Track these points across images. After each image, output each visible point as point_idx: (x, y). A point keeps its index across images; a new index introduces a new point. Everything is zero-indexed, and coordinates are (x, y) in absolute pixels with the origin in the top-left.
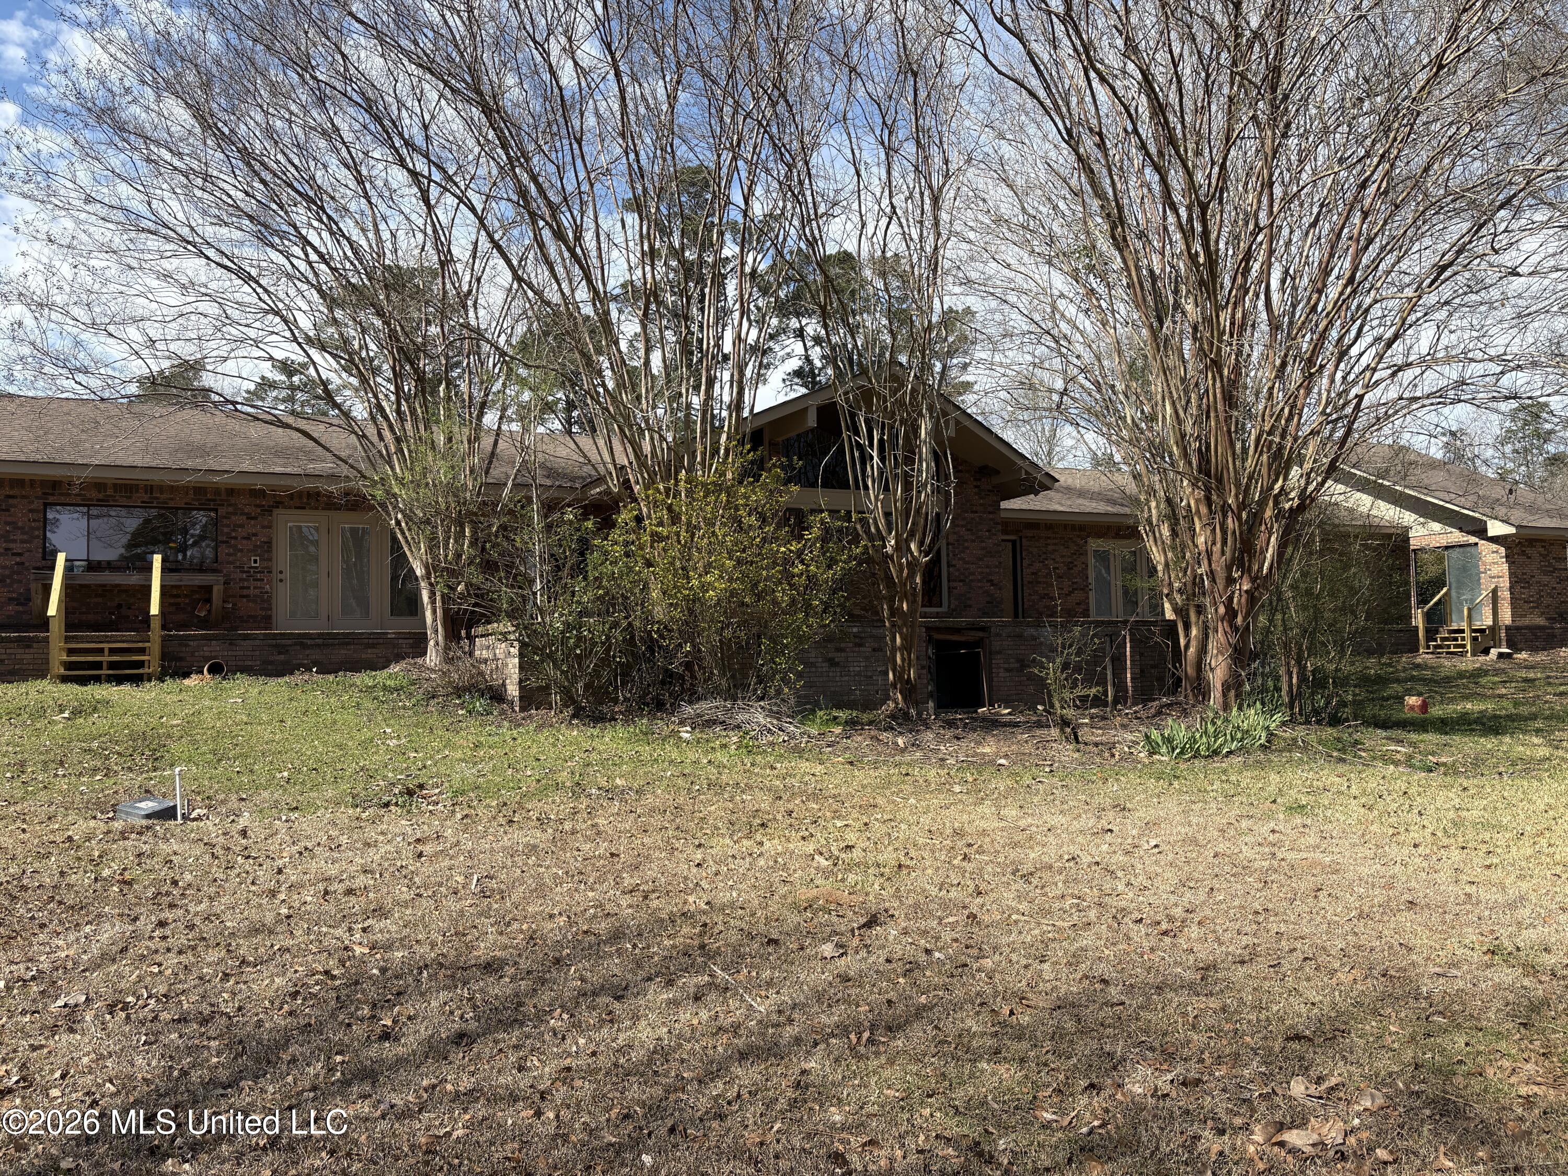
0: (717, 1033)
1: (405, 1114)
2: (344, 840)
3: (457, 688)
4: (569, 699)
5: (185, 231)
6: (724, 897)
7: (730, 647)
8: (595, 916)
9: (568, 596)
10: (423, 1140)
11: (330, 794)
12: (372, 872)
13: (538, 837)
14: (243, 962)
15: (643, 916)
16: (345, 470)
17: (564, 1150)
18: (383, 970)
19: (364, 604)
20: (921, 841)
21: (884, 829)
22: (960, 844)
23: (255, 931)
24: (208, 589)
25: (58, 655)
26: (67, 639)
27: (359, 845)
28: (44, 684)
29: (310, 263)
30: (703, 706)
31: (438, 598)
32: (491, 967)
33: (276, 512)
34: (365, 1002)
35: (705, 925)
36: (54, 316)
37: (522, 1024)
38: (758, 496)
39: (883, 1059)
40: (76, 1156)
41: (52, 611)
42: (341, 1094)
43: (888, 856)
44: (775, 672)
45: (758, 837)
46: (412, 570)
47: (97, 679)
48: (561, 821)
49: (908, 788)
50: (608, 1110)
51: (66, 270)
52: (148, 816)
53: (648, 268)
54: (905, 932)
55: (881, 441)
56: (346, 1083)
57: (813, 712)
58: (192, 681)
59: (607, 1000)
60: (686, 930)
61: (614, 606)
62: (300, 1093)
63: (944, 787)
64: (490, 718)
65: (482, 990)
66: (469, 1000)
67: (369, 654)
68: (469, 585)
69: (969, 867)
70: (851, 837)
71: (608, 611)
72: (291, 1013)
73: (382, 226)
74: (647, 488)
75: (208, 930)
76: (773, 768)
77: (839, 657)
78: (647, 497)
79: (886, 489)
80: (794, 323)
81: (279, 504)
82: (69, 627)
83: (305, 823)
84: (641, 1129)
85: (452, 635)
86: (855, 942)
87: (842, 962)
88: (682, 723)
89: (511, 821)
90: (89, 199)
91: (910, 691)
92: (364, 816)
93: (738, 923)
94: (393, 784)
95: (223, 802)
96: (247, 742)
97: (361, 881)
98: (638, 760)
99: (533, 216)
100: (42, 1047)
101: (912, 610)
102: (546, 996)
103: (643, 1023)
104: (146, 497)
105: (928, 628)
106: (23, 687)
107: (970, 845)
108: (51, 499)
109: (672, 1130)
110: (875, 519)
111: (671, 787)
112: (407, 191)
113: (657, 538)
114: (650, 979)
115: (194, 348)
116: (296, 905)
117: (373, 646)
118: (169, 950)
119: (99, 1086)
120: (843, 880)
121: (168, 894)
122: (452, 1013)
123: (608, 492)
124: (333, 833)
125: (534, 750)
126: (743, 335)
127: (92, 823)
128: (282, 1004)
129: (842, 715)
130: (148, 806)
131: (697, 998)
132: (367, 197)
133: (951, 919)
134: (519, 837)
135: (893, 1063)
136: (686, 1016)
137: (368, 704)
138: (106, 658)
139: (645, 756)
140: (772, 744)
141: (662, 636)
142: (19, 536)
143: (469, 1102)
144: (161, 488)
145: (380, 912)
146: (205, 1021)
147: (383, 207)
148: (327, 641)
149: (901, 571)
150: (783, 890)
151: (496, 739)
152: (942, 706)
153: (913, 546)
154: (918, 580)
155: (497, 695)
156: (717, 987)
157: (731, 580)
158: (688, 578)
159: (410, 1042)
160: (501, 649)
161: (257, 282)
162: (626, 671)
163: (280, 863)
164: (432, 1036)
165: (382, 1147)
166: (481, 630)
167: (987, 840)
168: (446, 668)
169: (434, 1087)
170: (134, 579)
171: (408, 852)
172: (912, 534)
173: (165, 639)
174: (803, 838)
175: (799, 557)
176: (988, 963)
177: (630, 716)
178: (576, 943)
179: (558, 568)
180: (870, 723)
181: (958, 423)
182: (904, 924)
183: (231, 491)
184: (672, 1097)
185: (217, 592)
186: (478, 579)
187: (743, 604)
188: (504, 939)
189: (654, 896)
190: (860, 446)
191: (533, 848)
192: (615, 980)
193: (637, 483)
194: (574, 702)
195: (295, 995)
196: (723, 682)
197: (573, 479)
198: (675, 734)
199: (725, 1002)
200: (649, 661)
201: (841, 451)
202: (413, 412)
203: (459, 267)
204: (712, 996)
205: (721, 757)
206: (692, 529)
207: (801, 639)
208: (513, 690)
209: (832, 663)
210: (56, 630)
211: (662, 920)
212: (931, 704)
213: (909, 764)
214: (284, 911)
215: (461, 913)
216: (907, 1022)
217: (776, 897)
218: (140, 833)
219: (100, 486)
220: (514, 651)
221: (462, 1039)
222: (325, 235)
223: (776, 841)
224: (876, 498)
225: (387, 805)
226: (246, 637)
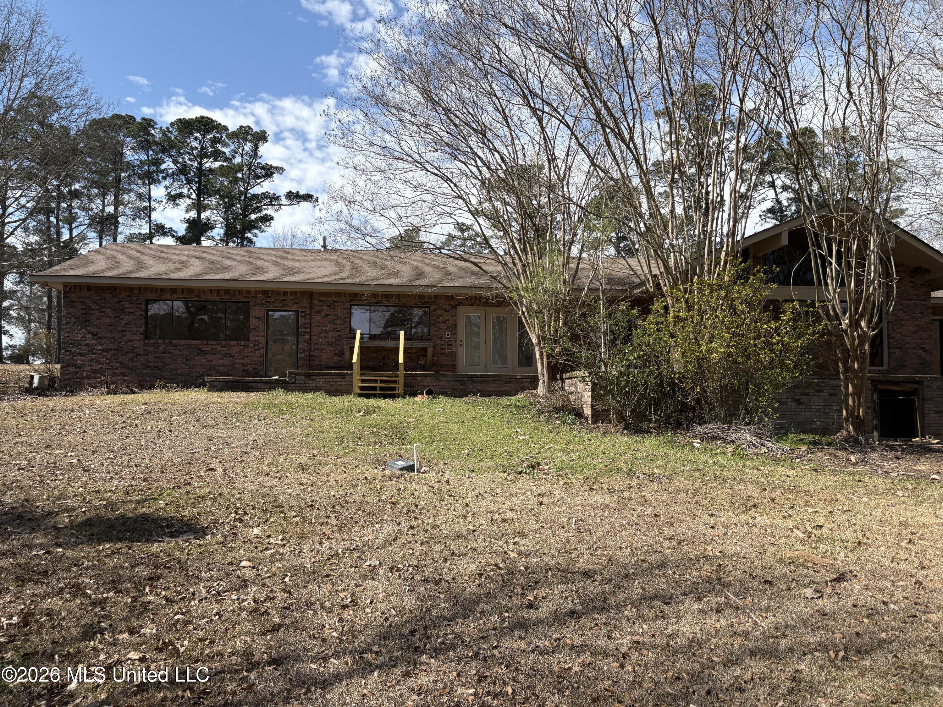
0: (733, 636)
1: (544, 652)
2: (499, 491)
3: (556, 408)
4: (621, 418)
5: (417, 157)
6: (732, 549)
7: (726, 390)
8: (647, 551)
9: (621, 355)
10: (557, 669)
11: (490, 464)
12: (516, 511)
13: (611, 500)
14: (453, 553)
15: (678, 555)
16: (496, 284)
17: (640, 691)
18: (527, 568)
19: (504, 360)
20: (874, 527)
21: (845, 517)
22: (905, 532)
23: (458, 537)
24: (425, 350)
25: (357, 383)
26: (361, 375)
27: (507, 494)
28: (351, 398)
29: (478, 168)
30: (710, 427)
31: (545, 357)
32: (587, 574)
33: (459, 307)
34: (519, 585)
35: (720, 565)
36: (356, 207)
37: (608, 611)
38: (747, 292)
39: (856, 672)
40: (380, 645)
41: (354, 360)
42: (509, 635)
43: (850, 535)
44: (758, 407)
45: (752, 514)
46: (530, 340)
47: (375, 396)
48: (622, 492)
49: (862, 491)
50: (666, 672)
51: (362, 183)
52: (401, 469)
53: (674, 151)
54: (866, 588)
55: (839, 252)
56: (511, 629)
57: (786, 434)
58: (418, 399)
59: (660, 603)
60: (707, 567)
61: (649, 362)
62: (487, 631)
63: (889, 491)
64: (575, 426)
65: (583, 588)
66: (576, 592)
67: (507, 387)
68: (563, 348)
69: (914, 548)
70: (820, 520)
71: (646, 365)
72: (479, 585)
73: (517, 142)
74: (672, 288)
75: (435, 533)
76: (758, 470)
77: (804, 399)
78: (672, 294)
79: (842, 284)
80: (768, 178)
81: (460, 303)
82: (362, 368)
83: (478, 480)
84: (688, 688)
85: (552, 377)
86: (829, 590)
87: (820, 602)
88: (695, 437)
89: (592, 489)
90: (371, 144)
91: (859, 424)
92: (509, 478)
93: (743, 567)
94: (523, 461)
95: (436, 464)
96: (446, 432)
97: (510, 515)
98: (666, 458)
99: (603, 126)
100: (360, 586)
101: (861, 368)
102: (621, 597)
103: (684, 622)
104: (396, 301)
105: (872, 381)
106: (342, 398)
107: (913, 533)
108: (353, 302)
109: (709, 693)
110: (833, 307)
111: (690, 476)
112: (530, 121)
113: (678, 319)
114: (685, 594)
115: (419, 220)
116: (477, 525)
117: (510, 382)
118: (416, 542)
119: (388, 610)
120: (816, 548)
121: (413, 511)
122: (566, 598)
123: (647, 291)
124: (494, 486)
125: (602, 448)
126: (737, 189)
127: (376, 471)
128: (475, 579)
129: (808, 438)
130: (401, 463)
131: (718, 611)
132: (509, 127)
133: (902, 583)
134: (596, 498)
135: (863, 676)
136: (711, 621)
137: (507, 415)
138: (378, 385)
139: (671, 456)
140: (756, 454)
141: (681, 382)
142: (339, 322)
143: (580, 652)
144: (404, 296)
145: (522, 534)
146: (437, 583)
147: (517, 131)
148: (485, 379)
149: (854, 340)
150: (773, 549)
151: (579, 439)
152: (883, 436)
153: (863, 324)
154: (867, 347)
155: (578, 414)
156: (731, 606)
157: (728, 346)
158: (699, 345)
159: (544, 612)
160: (580, 386)
161: (451, 181)
162: (657, 403)
163: (467, 500)
164: (556, 610)
165: (533, 668)
166: (569, 375)
167: (927, 531)
168: (549, 396)
169: (560, 639)
170: (390, 344)
171: (534, 501)
172: (862, 316)
173: (406, 376)
174: (784, 517)
175: (776, 332)
176: (934, 617)
177: (660, 431)
178: (637, 566)
179: (615, 339)
180: (829, 444)
181: (897, 237)
182: (865, 583)
183: (437, 297)
184: (707, 672)
185: (430, 350)
186: (568, 345)
187: (736, 362)
188: (594, 559)
189: (684, 543)
190: (821, 256)
191: (606, 507)
192: (663, 592)
193: (665, 285)
194: (625, 420)
195: (481, 575)
196: (722, 412)
197: (625, 284)
198: (690, 443)
199: (737, 616)
200: (672, 397)
201: (808, 260)
202: (532, 250)
203: (559, 162)
204: (728, 611)
205: (721, 460)
206: (701, 313)
207: (777, 386)
208: (587, 411)
209: (799, 402)
210: (356, 368)
211: (691, 559)
212: (875, 434)
213: (860, 474)
214: (471, 528)
215: (568, 540)
216: (872, 649)
217: (768, 553)
218: (398, 478)
219: (375, 295)
220: (589, 388)
221: (572, 613)
222: (486, 150)
223: (765, 517)
224: (835, 291)
225: (520, 473)
226: (444, 376)
